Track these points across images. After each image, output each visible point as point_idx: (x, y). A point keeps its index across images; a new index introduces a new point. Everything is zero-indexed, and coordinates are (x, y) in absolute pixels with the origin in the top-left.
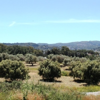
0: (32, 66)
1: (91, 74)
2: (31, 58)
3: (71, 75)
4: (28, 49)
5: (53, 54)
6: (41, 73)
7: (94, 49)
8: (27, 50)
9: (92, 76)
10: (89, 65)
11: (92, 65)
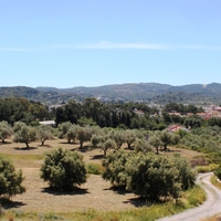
0: (28, 148)
1: (147, 180)
2: (24, 132)
3: (105, 176)
4: (18, 105)
5: (68, 123)
6: (46, 175)
7: (149, 100)
8: (15, 108)
9: (148, 185)
10: (142, 162)
11: (148, 162)
